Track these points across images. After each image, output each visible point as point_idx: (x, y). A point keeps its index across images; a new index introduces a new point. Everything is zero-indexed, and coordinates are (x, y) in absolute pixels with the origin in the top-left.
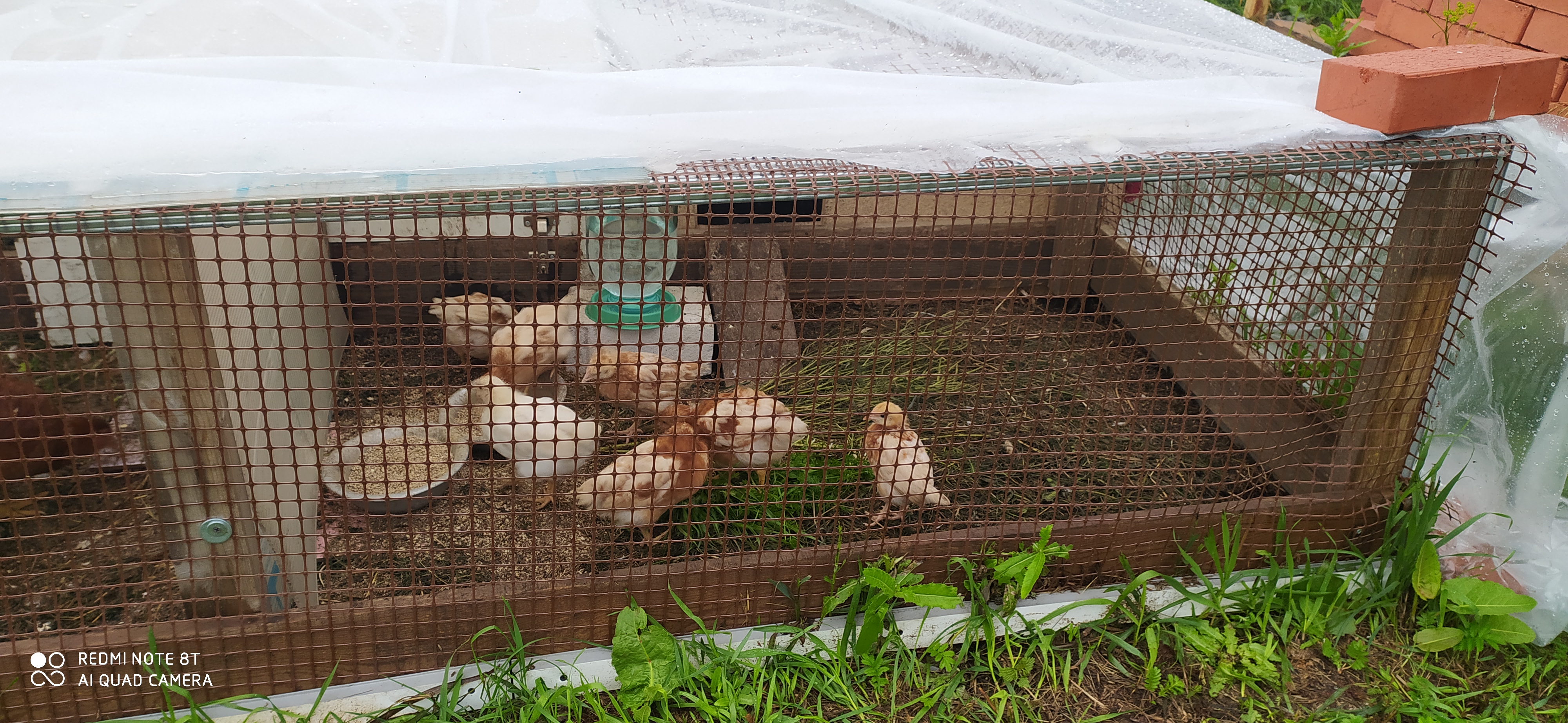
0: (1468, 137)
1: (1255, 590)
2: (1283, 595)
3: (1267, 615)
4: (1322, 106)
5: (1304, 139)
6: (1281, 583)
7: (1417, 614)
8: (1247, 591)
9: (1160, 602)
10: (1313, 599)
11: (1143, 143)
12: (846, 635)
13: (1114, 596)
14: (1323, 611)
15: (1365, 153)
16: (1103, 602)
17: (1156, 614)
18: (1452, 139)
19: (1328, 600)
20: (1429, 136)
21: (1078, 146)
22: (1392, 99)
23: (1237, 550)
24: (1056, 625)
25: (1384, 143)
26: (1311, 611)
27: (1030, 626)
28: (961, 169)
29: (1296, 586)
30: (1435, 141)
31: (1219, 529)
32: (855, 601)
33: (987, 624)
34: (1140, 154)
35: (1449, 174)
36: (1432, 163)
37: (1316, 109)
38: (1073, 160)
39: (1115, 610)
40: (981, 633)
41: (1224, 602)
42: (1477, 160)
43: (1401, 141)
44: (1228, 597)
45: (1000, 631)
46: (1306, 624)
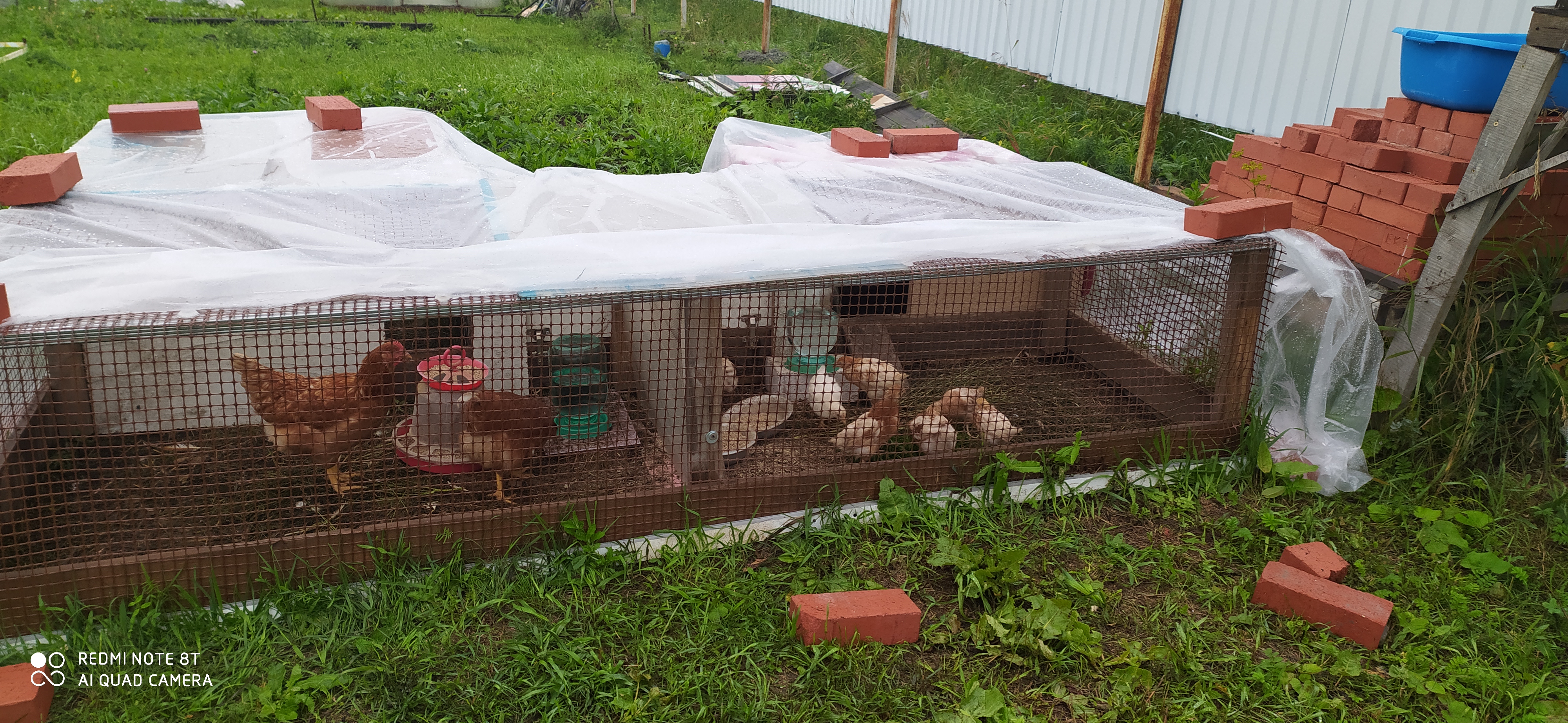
0: (1254, 240)
1: (1180, 471)
2: (1194, 473)
3: (1187, 485)
4: (1186, 229)
5: (1180, 243)
6: (1192, 467)
7: (1263, 483)
8: (1176, 472)
9: (1134, 478)
10: (1209, 475)
11: (1109, 247)
12: (985, 494)
13: (1111, 474)
14: (1215, 482)
15: (1207, 248)
16: (1106, 476)
17: (1132, 484)
18: (1247, 241)
19: (1216, 476)
20: (1236, 240)
21: (1081, 250)
22: (1217, 223)
23: (1169, 450)
24: (1085, 490)
25: (1216, 244)
26: (1209, 482)
27: (1072, 491)
28: (1034, 260)
29: (1200, 468)
30: (1239, 242)
31: (1160, 438)
32: (989, 475)
33: (1052, 488)
34: (1109, 251)
35: (1248, 257)
36: (1238, 253)
37: (1185, 230)
38: (1081, 255)
39: (1112, 482)
40: (1049, 495)
41: (1166, 478)
42: (1260, 250)
43: (1224, 242)
44: (1167, 474)
45: (1058, 494)
46: (1207, 488)
